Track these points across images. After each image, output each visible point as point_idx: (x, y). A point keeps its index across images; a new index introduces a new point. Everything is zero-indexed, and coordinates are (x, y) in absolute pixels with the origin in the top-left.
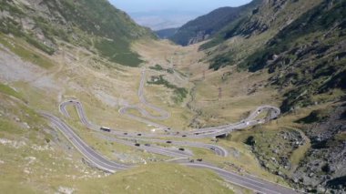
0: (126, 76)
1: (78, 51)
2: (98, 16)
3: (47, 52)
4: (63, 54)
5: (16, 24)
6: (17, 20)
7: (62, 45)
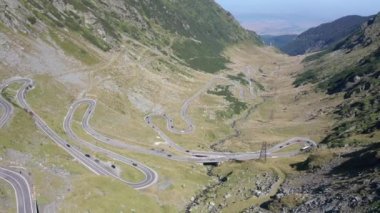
0: (189, 82)
1: (144, 50)
2: (194, 13)
3: (102, 48)
4: (124, 52)
5: (77, 17)
6: (80, 14)
7: (129, 42)
